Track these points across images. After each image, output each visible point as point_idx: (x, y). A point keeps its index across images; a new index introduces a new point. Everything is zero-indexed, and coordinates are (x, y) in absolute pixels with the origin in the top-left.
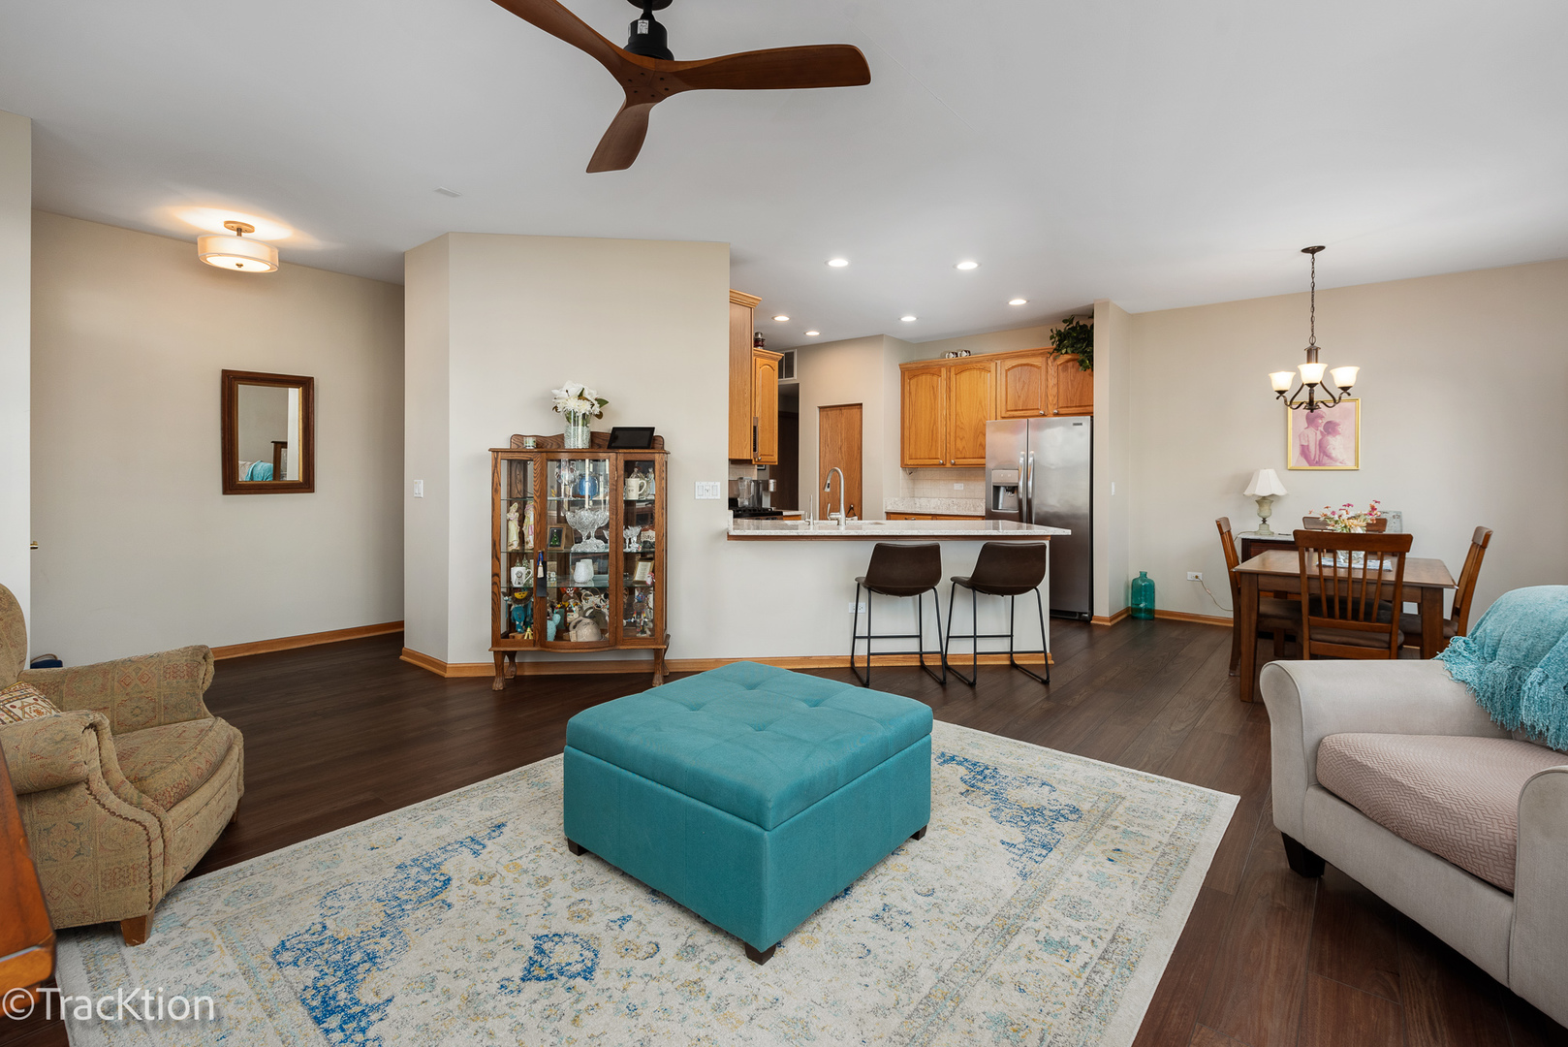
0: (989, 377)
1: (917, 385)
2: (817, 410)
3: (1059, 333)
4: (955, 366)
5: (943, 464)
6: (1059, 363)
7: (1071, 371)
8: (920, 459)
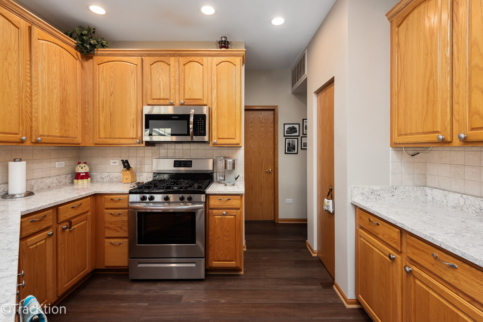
2: (315, 97)
8: (411, 134)
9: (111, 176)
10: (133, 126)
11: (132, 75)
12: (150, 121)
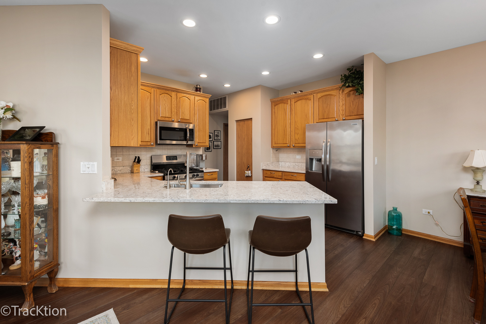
0: (310, 103)
1: (278, 109)
2: (235, 123)
3: (345, 76)
4: (294, 98)
5: (289, 146)
6: (346, 92)
7: (352, 97)
8: (279, 144)
9: (115, 170)
10: (149, 134)
11: (148, 99)
12: (162, 131)
